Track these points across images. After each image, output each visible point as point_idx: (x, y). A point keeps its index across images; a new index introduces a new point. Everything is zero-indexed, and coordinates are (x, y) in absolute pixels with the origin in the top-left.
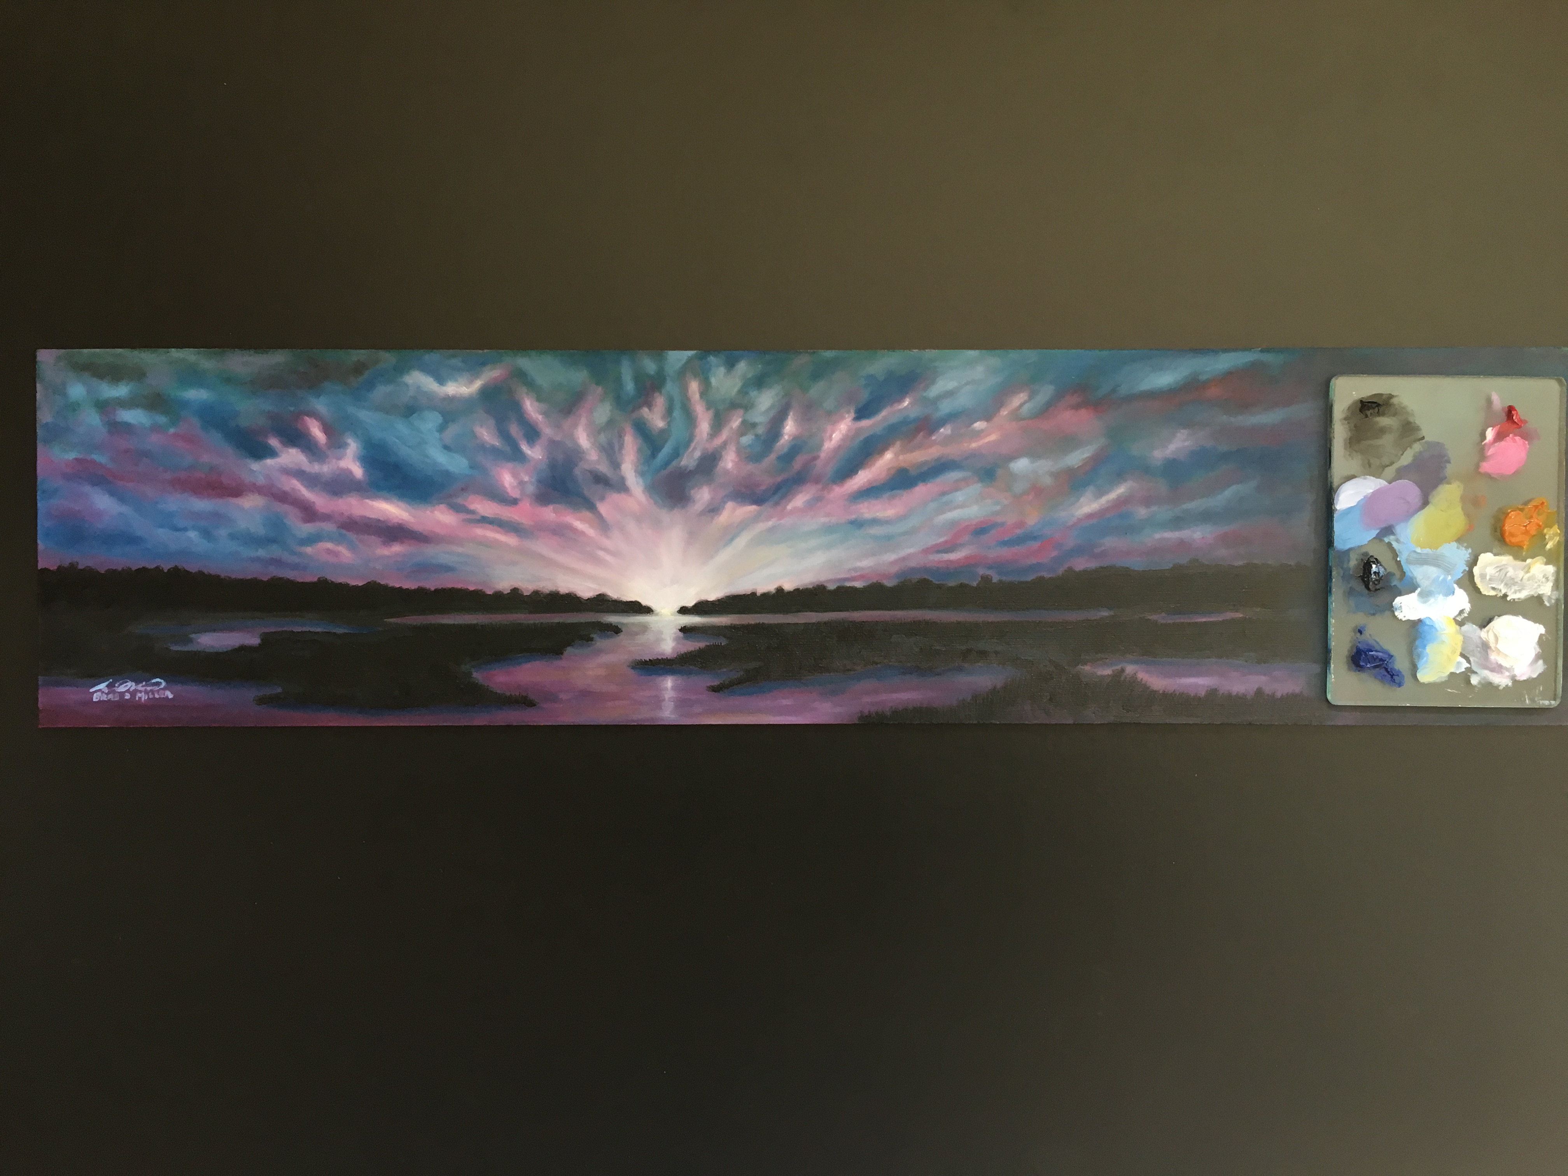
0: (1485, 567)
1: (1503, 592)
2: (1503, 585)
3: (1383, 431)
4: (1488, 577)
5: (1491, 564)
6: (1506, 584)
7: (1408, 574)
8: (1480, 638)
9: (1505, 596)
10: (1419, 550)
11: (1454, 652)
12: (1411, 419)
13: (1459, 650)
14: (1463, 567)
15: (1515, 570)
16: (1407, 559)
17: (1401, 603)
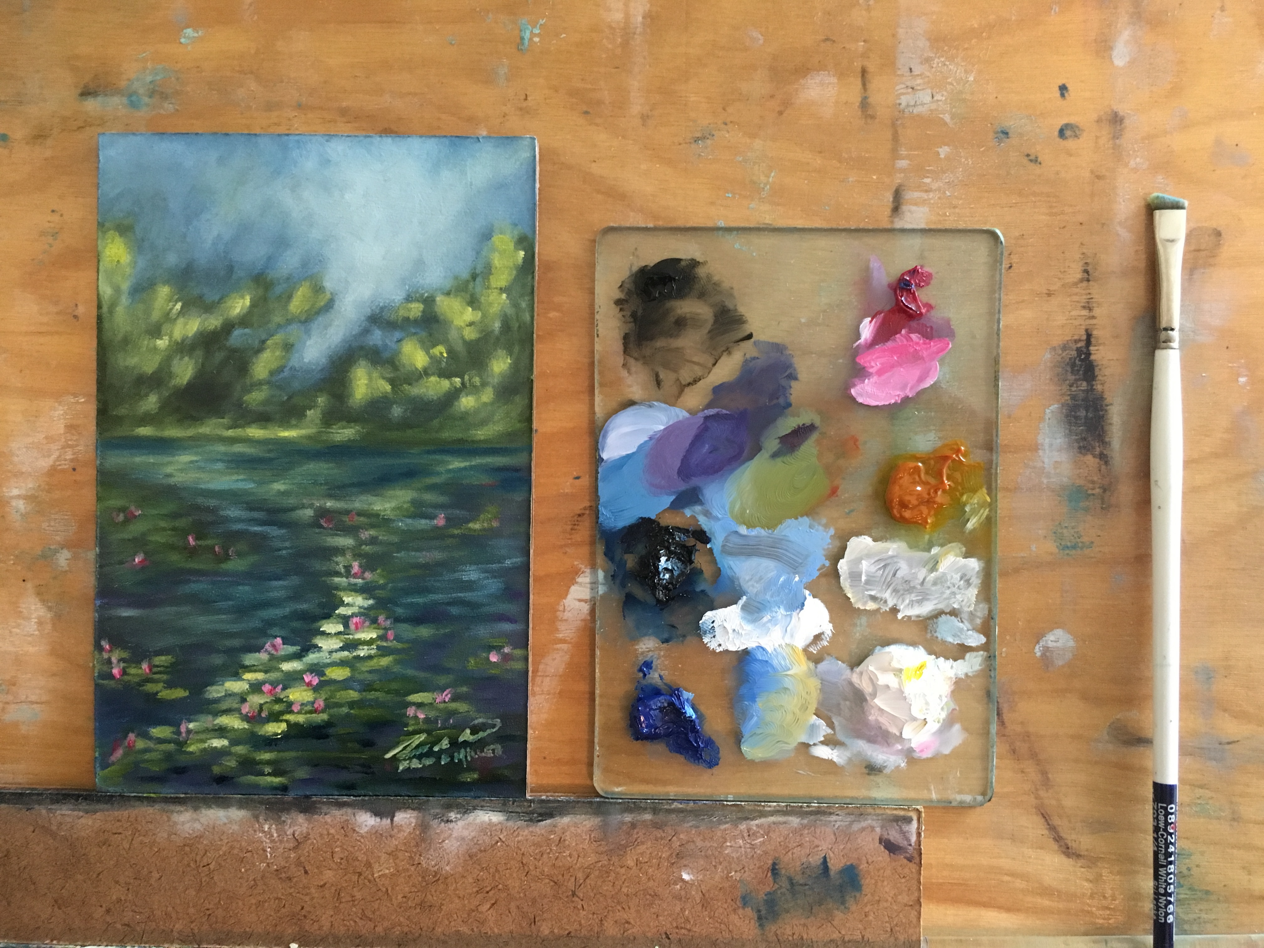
0: (858, 561)
1: (891, 604)
2: (889, 591)
3: (681, 323)
4: (864, 578)
5: (868, 556)
6: (895, 591)
7: (726, 571)
8: (851, 684)
9: (895, 610)
10: (743, 530)
11: (804, 708)
12: (729, 305)
13: (813, 707)
14: (820, 561)
15: (911, 566)
16: (723, 546)
17: (713, 622)
